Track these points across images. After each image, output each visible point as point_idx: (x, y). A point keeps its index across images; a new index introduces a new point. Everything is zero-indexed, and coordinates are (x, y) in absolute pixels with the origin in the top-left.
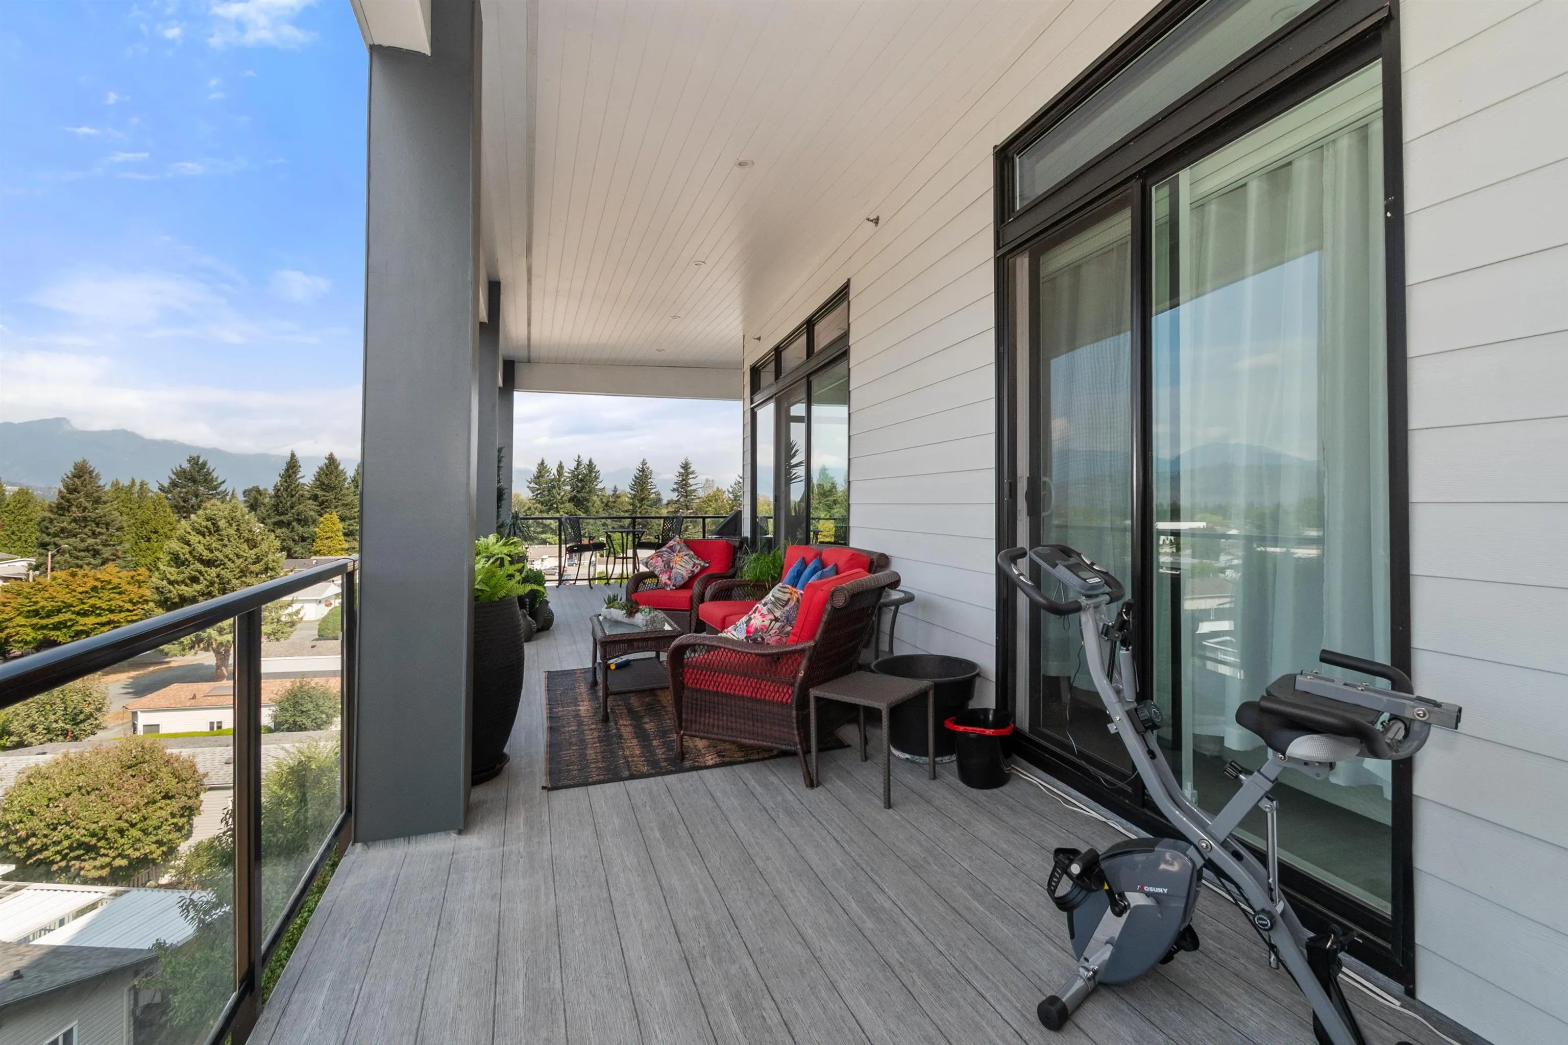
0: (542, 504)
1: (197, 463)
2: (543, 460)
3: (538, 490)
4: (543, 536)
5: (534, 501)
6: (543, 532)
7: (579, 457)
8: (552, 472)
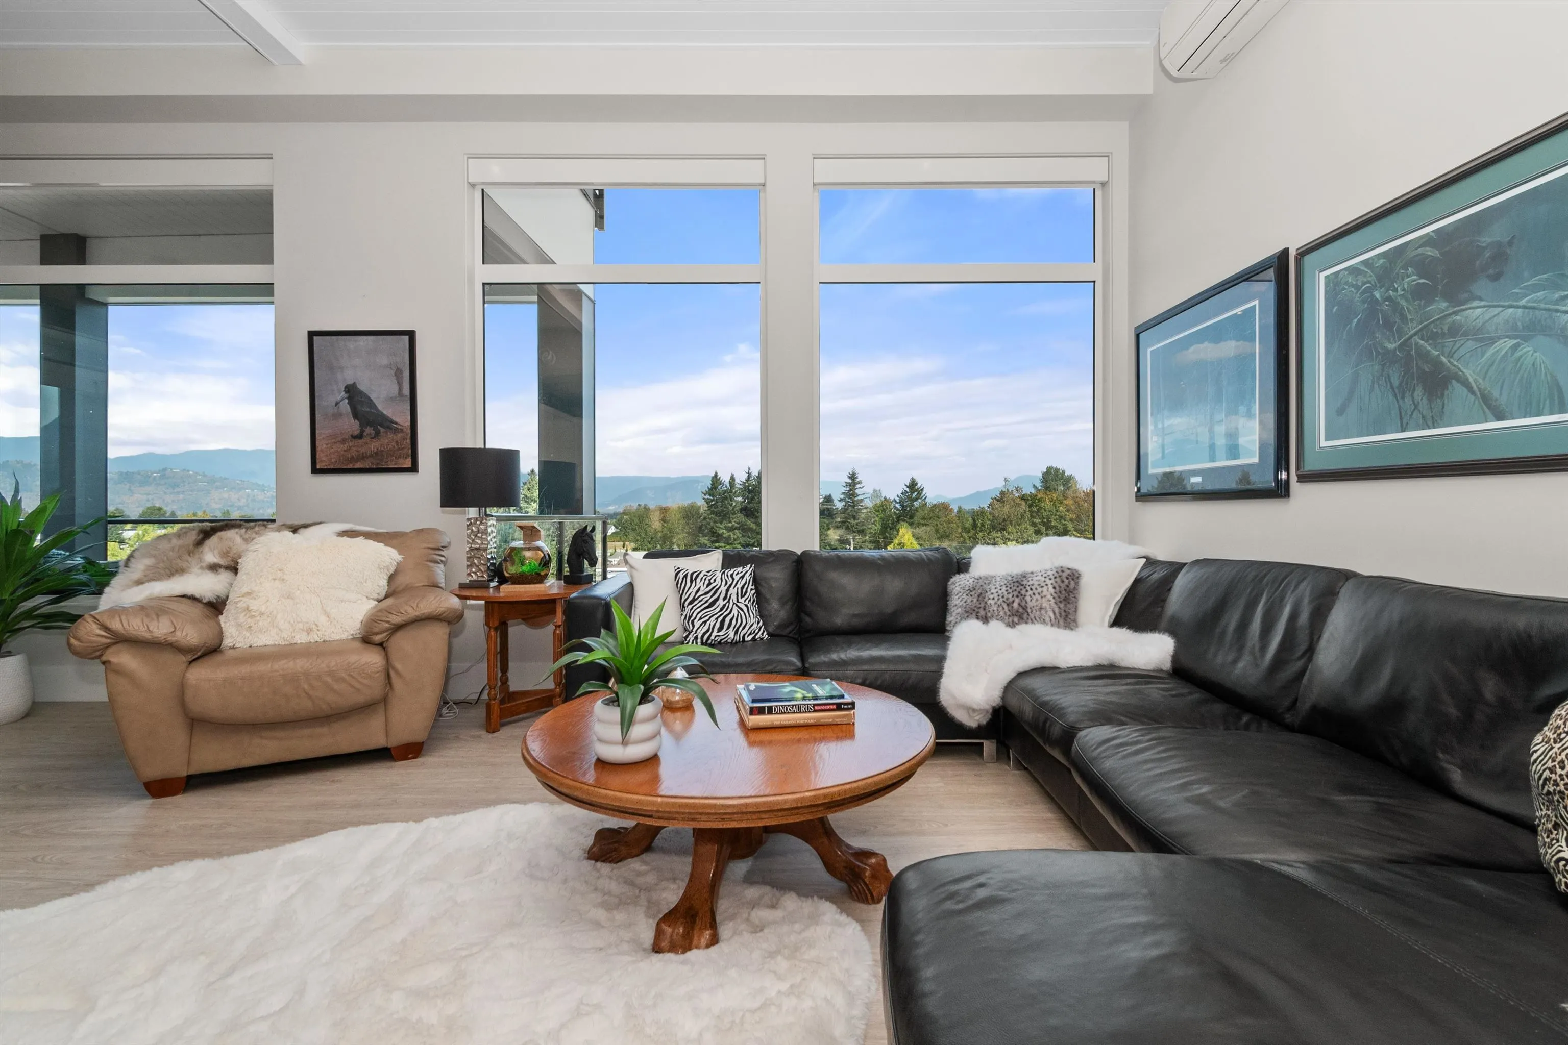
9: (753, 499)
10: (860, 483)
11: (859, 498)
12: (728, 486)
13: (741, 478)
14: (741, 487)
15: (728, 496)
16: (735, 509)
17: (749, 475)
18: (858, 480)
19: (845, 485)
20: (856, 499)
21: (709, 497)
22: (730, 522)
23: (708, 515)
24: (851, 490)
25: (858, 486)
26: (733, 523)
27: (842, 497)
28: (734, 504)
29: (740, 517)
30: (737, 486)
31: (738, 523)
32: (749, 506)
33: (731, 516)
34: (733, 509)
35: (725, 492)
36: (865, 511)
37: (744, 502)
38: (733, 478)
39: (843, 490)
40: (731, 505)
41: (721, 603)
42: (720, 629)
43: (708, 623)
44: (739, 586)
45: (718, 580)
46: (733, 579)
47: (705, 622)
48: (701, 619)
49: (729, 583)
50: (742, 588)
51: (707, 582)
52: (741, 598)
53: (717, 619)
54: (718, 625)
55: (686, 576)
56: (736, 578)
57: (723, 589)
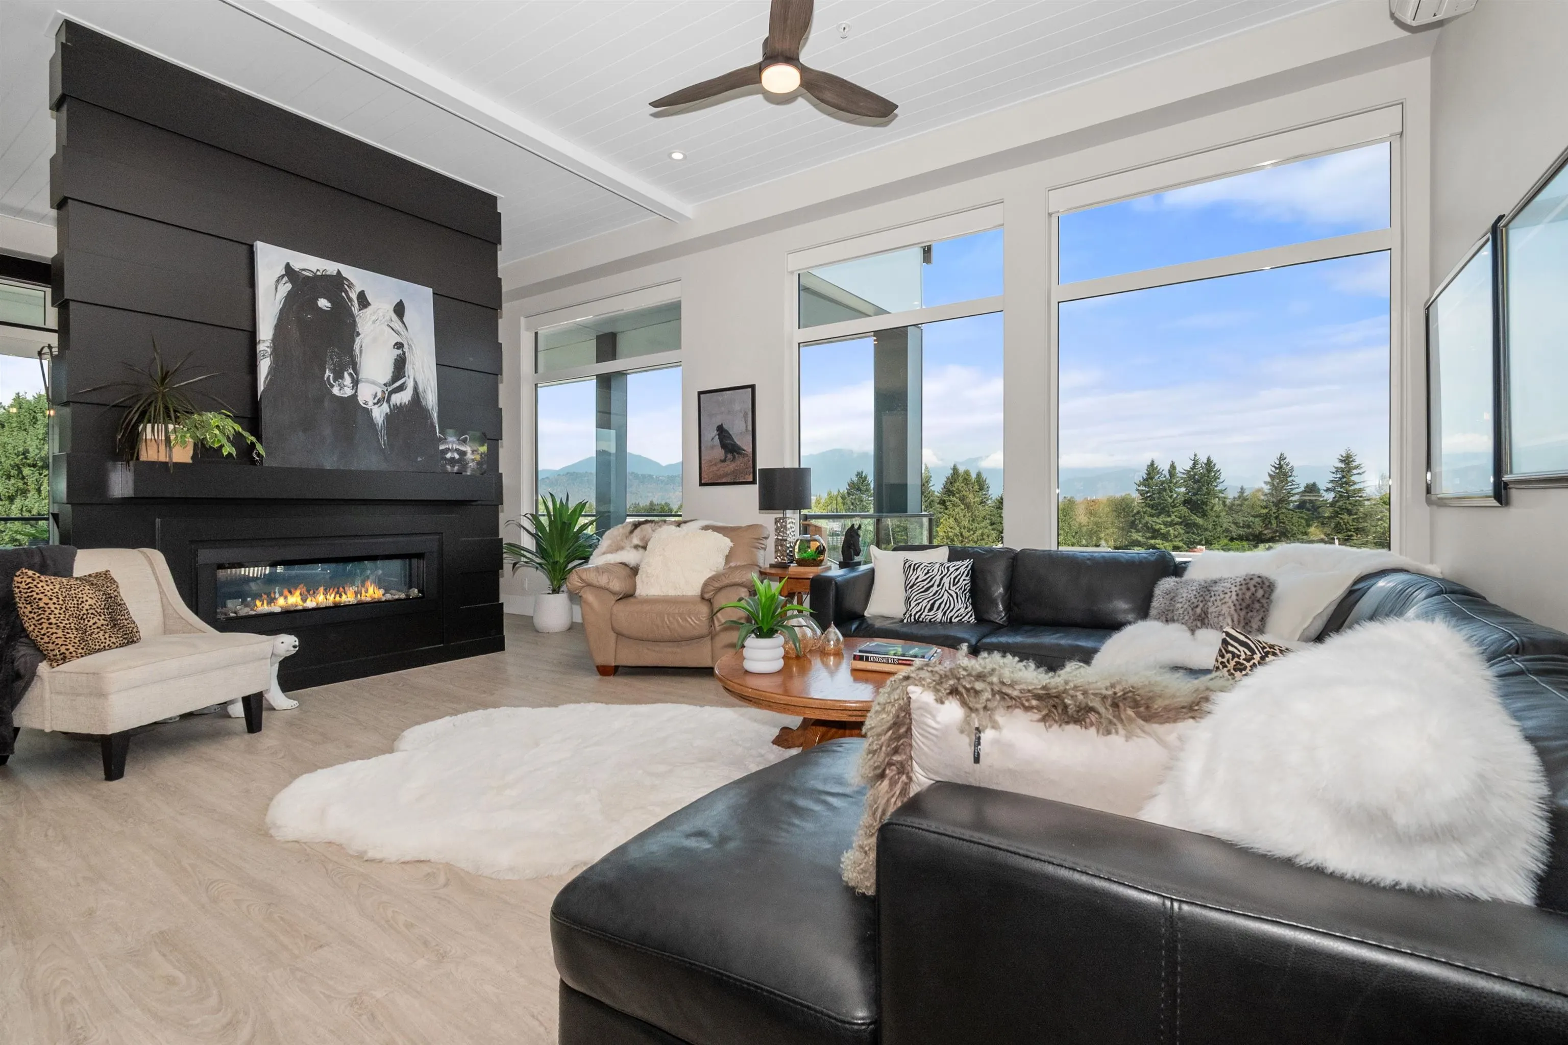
9: (1200, 489)
10: (1357, 467)
11: (1357, 487)
12: (1168, 476)
13: (1183, 466)
14: (1185, 476)
15: (1167, 486)
16: (1176, 502)
17: (1195, 463)
18: (1355, 464)
19: (1334, 470)
20: (1352, 488)
21: (1144, 488)
22: (1170, 516)
23: (1142, 508)
24: (1343, 477)
25: (1355, 472)
26: (1173, 517)
27: (1330, 486)
28: (1175, 496)
29: (1184, 510)
30: (1180, 475)
31: (1180, 518)
32: (1194, 498)
33: (1171, 510)
34: (1173, 502)
35: (1163, 482)
36: (1366, 503)
37: (1187, 493)
38: (1173, 467)
39: (1331, 477)
40: (1171, 497)
41: (935, 589)
42: (930, 610)
43: (921, 605)
44: (953, 576)
45: (936, 570)
46: (948, 570)
47: (919, 604)
48: (916, 600)
49: (944, 573)
50: (955, 579)
51: (926, 571)
52: (954, 585)
53: (929, 602)
54: (928, 607)
55: (910, 566)
56: (951, 570)
57: (938, 578)
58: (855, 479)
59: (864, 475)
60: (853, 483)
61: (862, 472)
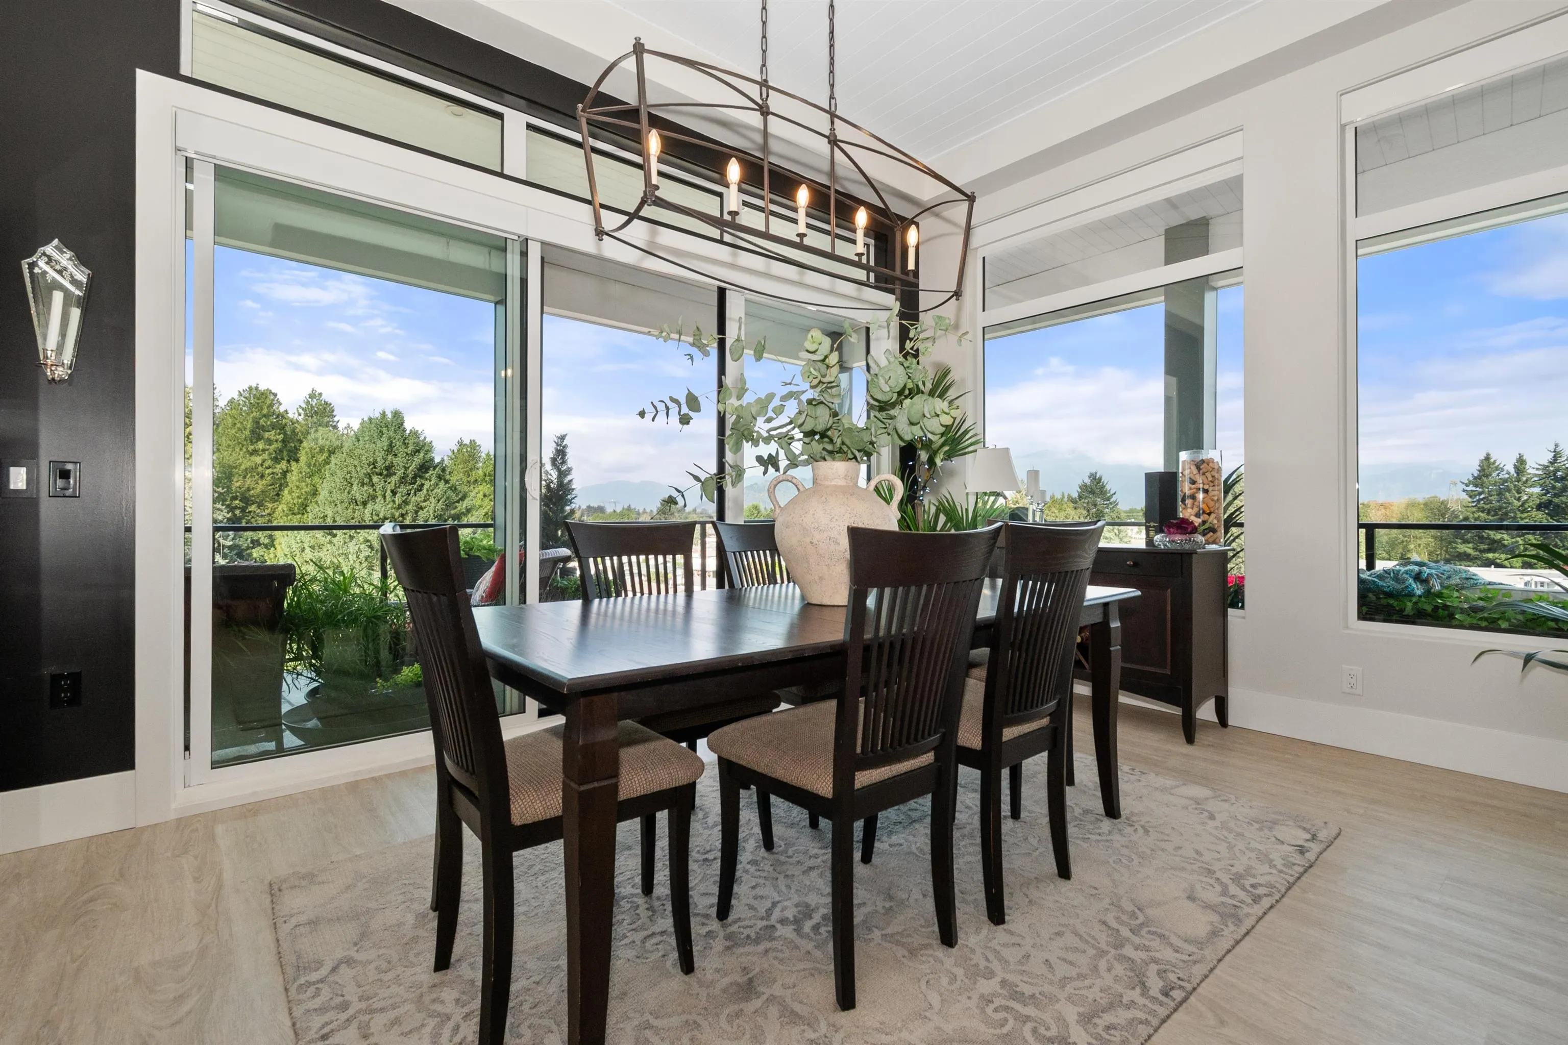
0: (1488, 514)
1: (1095, 479)
2: (1488, 455)
3: (1480, 494)
4: (1490, 555)
5: (1474, 509)
6: (1489, 550)
7: (1556, 445)
8: (1505, 468)
12: (1512, 471)
14: (1540, 472)
15: (1512, 486)
16: (1526, 505)
17: (1557, 456)
21: (1474, 489)
23: (1473, 513)
28: (1525, 497)
30: (1531, 471)
32: (1556, 500)
33: (1519, 515)
34: (1522, 505)
35: (1505, 481)
37: (1545, 494)
38: (1521, 461)
40: (1519, 499)
58: (1088, 481)
59: (1098, 476)
60: (1086, 486)
61: (1096, 473)
